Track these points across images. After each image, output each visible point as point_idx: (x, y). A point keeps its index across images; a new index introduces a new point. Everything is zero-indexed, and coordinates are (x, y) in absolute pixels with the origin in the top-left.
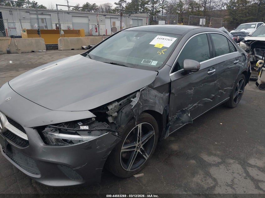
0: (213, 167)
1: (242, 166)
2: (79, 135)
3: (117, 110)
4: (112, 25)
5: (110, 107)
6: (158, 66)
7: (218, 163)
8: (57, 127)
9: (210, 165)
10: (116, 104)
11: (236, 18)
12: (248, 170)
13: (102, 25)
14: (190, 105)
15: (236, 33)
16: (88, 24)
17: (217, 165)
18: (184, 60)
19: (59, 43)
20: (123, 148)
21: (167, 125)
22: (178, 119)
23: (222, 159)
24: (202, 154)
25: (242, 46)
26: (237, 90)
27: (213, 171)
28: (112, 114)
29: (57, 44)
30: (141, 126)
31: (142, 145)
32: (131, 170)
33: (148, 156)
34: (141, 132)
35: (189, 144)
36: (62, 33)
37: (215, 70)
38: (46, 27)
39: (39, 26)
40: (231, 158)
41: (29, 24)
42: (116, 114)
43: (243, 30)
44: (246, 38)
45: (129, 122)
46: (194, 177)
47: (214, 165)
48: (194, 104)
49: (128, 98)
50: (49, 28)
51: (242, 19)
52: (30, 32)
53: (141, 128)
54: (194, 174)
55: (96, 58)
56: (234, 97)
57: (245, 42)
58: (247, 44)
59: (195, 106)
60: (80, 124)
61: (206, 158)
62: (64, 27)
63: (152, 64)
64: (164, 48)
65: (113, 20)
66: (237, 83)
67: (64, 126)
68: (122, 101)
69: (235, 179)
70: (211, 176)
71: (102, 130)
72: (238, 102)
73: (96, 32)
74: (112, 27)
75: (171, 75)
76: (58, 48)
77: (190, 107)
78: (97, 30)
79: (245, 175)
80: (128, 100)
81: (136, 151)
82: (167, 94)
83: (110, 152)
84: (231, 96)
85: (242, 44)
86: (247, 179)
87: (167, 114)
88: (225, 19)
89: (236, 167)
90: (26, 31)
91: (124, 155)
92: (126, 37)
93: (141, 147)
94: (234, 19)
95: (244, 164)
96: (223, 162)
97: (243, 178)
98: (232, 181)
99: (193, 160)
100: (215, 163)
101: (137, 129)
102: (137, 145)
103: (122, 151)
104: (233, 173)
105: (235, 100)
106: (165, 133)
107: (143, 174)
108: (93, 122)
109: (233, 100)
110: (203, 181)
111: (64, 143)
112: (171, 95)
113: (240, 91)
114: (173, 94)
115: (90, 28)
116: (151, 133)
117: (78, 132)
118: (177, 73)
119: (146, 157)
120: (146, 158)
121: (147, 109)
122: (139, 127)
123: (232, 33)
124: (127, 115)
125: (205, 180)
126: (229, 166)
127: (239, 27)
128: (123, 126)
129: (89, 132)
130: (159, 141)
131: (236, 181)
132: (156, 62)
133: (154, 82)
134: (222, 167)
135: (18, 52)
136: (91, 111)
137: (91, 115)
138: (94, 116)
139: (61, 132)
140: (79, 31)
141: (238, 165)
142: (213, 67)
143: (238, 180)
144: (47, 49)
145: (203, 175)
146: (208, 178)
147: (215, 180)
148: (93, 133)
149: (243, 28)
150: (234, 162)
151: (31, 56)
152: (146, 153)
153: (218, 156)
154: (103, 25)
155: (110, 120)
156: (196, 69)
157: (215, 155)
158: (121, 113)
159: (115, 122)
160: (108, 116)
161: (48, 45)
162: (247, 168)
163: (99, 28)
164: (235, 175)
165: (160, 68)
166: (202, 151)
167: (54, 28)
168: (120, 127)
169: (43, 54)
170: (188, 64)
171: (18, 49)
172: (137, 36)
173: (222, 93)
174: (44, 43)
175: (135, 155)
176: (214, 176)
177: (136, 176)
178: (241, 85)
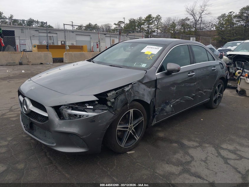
0: (191, 149)
1: (215, 148)
2: (86, 112)
3: (114, 97)
4: (111, 42)
5: (109, 94)
6: (147, 68)
7: (196, 146)
8: (70, 105)
9: (189, 147)
10: (114, 92)
11: (225, 37)
12: (220, 151)
13: (102, 43)
14: (173, 100)
15: (223, 50)
16: (90, 42)
17: (195, 147)
18: (167, 63)
19: (64, 57)
20: (118, 126)
21: (154, 114)
22: (162, 110)
23: (199, 143)
24: (183, 140)
25: (225, 60)
26: (216, 93)
27: (191, 152)
28: (110, 100)
29: (63, 58)
30: (132, 111)
31: (133, 127)
32: (124, 146)
33: (138, 138)
34: (132, 116)
35: (173, 133)
36: (68, 48)
37: (194, 73)
38: (53, 43)
39: (47, 42)
40: (208, 144)
41: (38, 41)
42: (113, 100)
43: (229, 48)
44: (228, 53)
45: (123, 106)
46: (175, 155)
47: (192, 147)
48: (177, 99)
49: (123, 88)
50: (55, 44)
51: (230, 38)
52: (40, 47)
53: (132, 113)
54: (175, 153)
55: (99, 63)
56: (214, 99)
57: (228, 56)
58: (229, 58)
59: (178, 102)
60: (87, 105)
61: (186, 142)
62: (68, 44)
63: (142, 66)
64: (152, 54)
65: (112, 39)
66: (216, 87)
67: (75, 105)
68: (118, 90)
69: (208, 157)
70: (189, 155)
71: (103, 109)
72: (219, 104)
73: (98, 48)
74: (111, 44)
75: (156, 74)
76: (63, 61)
77: (174, 102)
78: (98, 46)
79: (217, 154)
80: (123, 90)
81: (129, 132)
82: (154, 89)
83: (109, 126)
84: (211, 98)
85: (225, 58)
86: (218, 157)
87: (154, 105)
88: (214, 38)
89: (211, 149)
90: (37, 46)
91: (119, 134)
92: (122, 48)
93: (133, 129)
94: (222, 38)
95: (217, 147)
96: (200, 146)
97: (215, 156)
98: (206, 158)
99: (176, 143)
100: (193, 146)
101: (129, 113)
102: (129, 126)
103: (117, 129)
104: (207, 153)
105: (215, 101)
106: (152, 121)
107: (134, 151)
108: (96, 104)
109: (213, 102)
110: (182, 158)
111: (75, 118)
112: (157, 90)
113: (219, 95)
114: (159, 89)
115: (92, 45)
116: (141, 118)
117: (86, 110)
118: (162, 73)
119: (137, 138)
120: (137, 140)
121: (138, 98)
122: (131, 112)
123: (219, 50)
124: (122, 102)
125: (184, 157)
126: (205, 148)
127: (226, 44)
128: (119, 109)
129: (94, 110)
130: (147, 127)
131: (209, 158)
132: (146, 65)
133: (143, 79)
134: (199, 149)
135: (29, 64)
136: (95, 95)
137: (95, 98)
138: (97, 99)
139: (73, 109)
140: (82, 47)
141: (212, 148)
142: (192, 71)
143: (211, 158)
144: (54, 62)
145: (183, 153)
146: (187, 155)
147: (192, 157)
148: (96, 111)
149: (229, 46)
150: (209, 146)
151: (40, 67)
152: (137, 135)
153: (197, 142)
154: (104, 43)
155: (109, 104)
156: (177, 70)
157: (194, 141)
158: (117, 99)
159: (113, 106)
160: (107, 101)
161: (54, 58)
162: (220, 150)
163: (100, 44)
164: (209, 154)
165: (148, 69)
166: (184, 138)
167: (60, 44)
168: (116, 110)
169: (50, 66)
170: (170, 66)
171: (29, 61)
172: (131, 46)
173: (202, 94)
174: (52, 56)
175: (128, 134)
176: (192, 155)
177: (128, 153)
178: (220, 89)
